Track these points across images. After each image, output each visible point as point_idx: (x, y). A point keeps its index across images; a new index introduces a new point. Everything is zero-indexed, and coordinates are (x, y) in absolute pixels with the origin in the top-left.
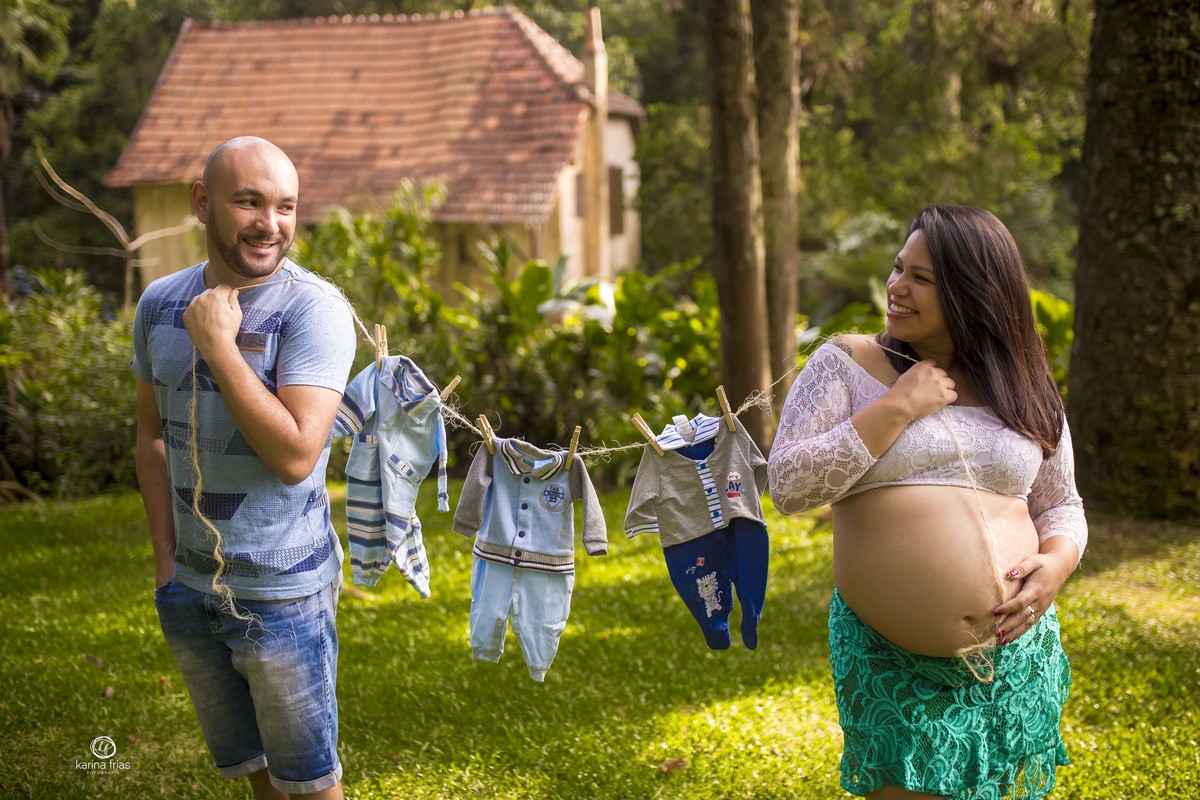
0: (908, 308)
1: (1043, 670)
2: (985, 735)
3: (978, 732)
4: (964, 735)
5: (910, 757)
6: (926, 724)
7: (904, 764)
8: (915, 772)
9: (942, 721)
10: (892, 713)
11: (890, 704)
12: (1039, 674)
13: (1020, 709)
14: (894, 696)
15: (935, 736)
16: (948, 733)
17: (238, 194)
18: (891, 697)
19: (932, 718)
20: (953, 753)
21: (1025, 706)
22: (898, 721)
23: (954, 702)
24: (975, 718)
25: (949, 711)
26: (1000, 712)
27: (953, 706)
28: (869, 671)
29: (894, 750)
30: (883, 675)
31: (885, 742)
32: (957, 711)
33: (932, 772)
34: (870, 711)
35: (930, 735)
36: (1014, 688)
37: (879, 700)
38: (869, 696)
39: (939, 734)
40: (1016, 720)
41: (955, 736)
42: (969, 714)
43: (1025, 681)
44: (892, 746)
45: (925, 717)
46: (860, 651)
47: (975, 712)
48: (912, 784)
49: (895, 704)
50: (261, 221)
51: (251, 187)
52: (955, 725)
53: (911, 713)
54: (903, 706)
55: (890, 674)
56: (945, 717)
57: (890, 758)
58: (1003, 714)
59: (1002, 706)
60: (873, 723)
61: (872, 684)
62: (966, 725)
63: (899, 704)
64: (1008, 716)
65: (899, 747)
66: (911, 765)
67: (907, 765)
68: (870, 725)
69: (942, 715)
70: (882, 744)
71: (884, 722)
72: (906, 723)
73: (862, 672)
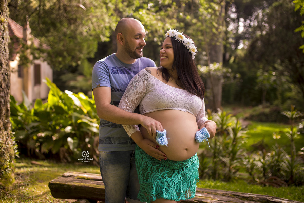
0: (165, 56)
1: (194, 161)
2: (182, 181)
3: (180, 181)
4: (177, 182)
5: (164, 189)
6: (168, 179)
7: (163, 191)
8: (166, 193)
9: (172, 178)
10: (159, 177)
11: (158, 174)
12: (194, 162)
13: (190, 172)
14: (159, 172)
15: (170, 182)
16: (173, 181)
17: (136, 35)
18: (158, 172)
19: (169, 177)
20: (175, 187)
21: (191, 171)
22: (160, 179)
23: (175, 173)
24: (179, 177)
25: (173, 175)
26: (185, 174)
27: (174, 174)
28: (152, 165)
29: (160, 188)
30: (156, 166)
31: (157, 186)
32: (176, 175)
33: (170, 193)
34: (152, 177)
35: (169, 182)
36: (189, 167)
37: (154, 173)
38: (151, 173)
39: (171, 182)
40: (189, 176)
41: (175, 182)
42: (178, 176)
43: (191, 165)
44: (159, 187)
45: (167, 177)
46: (149, 160)
47: (179, 175)
48: (165, 197)
49: (159, 174)
50: (142, 42)
51: (139, 33)
52: (175, 179)
53: (164, 176)
54: (161, 175)
55: (158, 165)
56: (173, 177)
57: (159, 190)
58: (186, 175)
59: (186, 172)
60: (153, 180)
61: (153, 169)
62: (178, 179)
63: (160, 174)
64: (187, 175)
65: (161, 187)
66: (165, 191)
67: (164, 192)
68: (152, 181)
69: (172, 177)
70: (156, 186)
71: (156, 180)
72: (162, 179)
73: (149, 166)
